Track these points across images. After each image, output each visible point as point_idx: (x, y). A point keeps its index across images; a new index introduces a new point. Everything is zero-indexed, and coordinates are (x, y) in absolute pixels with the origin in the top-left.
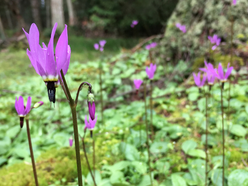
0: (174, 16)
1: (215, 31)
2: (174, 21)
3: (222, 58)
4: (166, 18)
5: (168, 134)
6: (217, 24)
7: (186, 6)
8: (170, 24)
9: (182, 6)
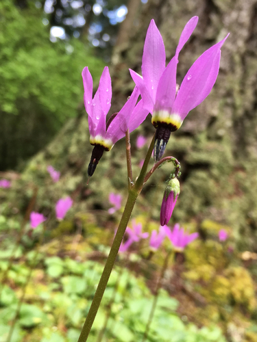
0: (40, 156)
1: (94, 194)
2: (38, 163)
3: (98, 231)
4: (29, 155)
5: (19, 316)
6: (98, 185)
7: (60, 149)
8: (32, 164)
9: (56, 148)
